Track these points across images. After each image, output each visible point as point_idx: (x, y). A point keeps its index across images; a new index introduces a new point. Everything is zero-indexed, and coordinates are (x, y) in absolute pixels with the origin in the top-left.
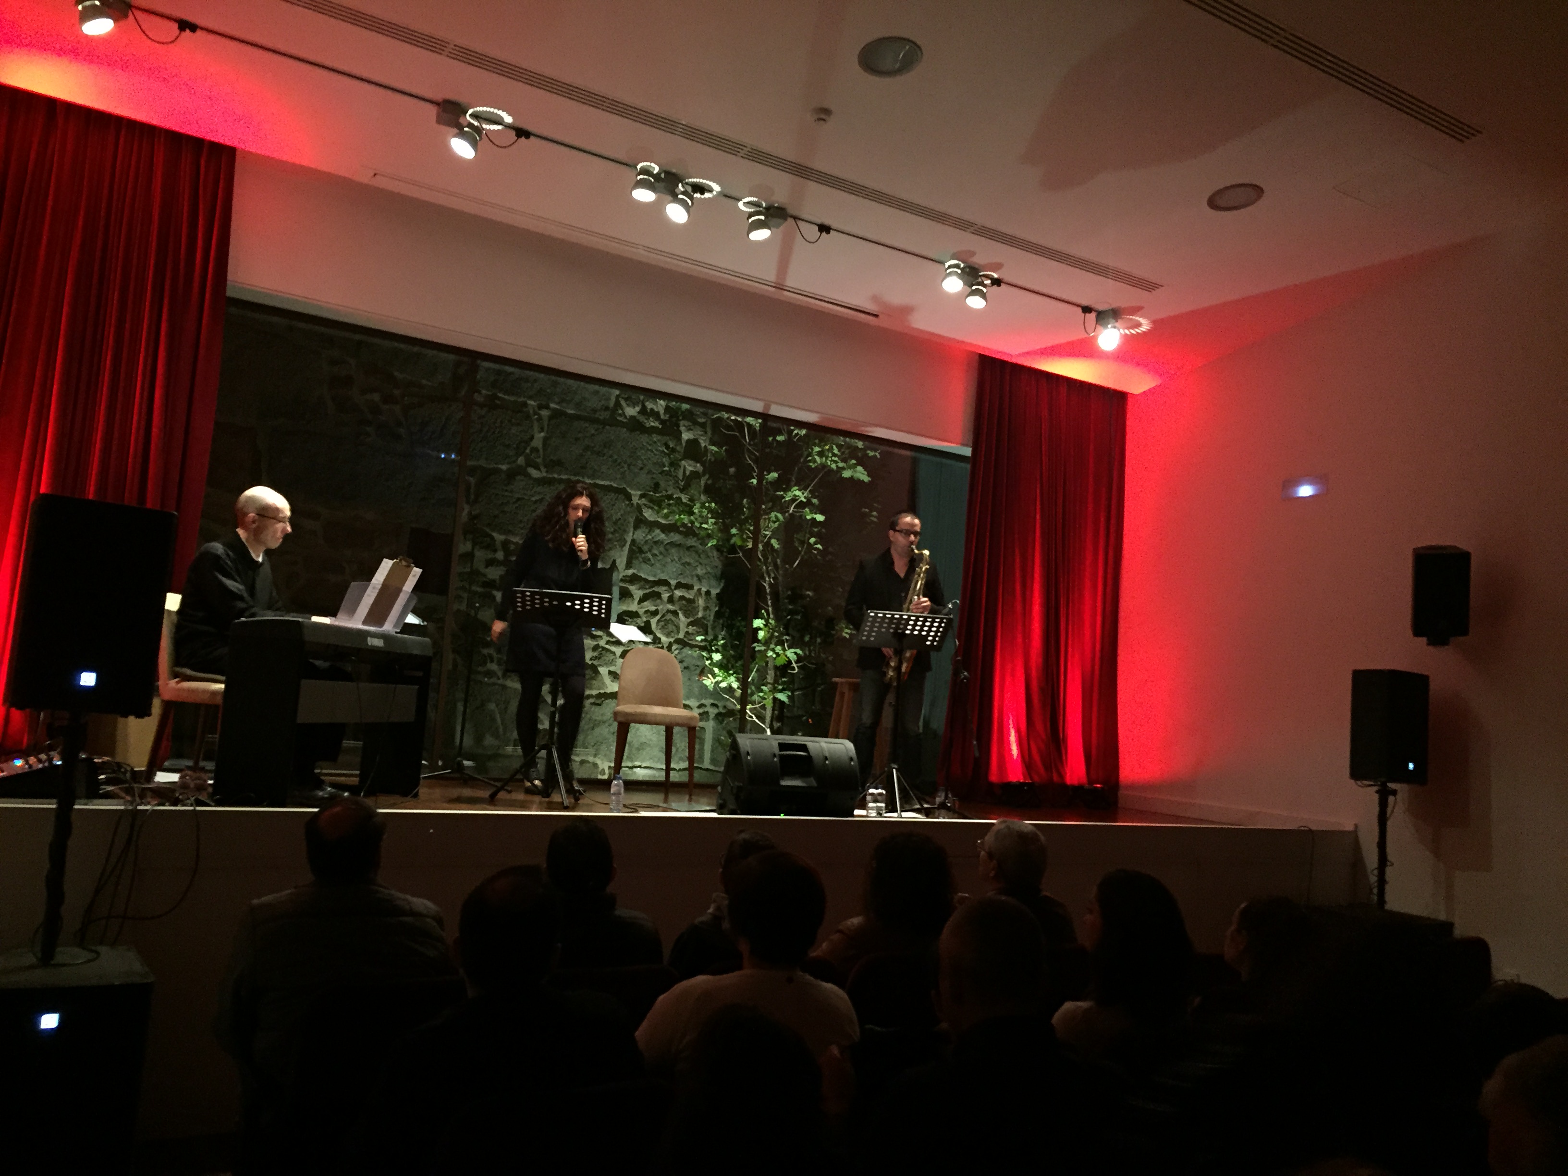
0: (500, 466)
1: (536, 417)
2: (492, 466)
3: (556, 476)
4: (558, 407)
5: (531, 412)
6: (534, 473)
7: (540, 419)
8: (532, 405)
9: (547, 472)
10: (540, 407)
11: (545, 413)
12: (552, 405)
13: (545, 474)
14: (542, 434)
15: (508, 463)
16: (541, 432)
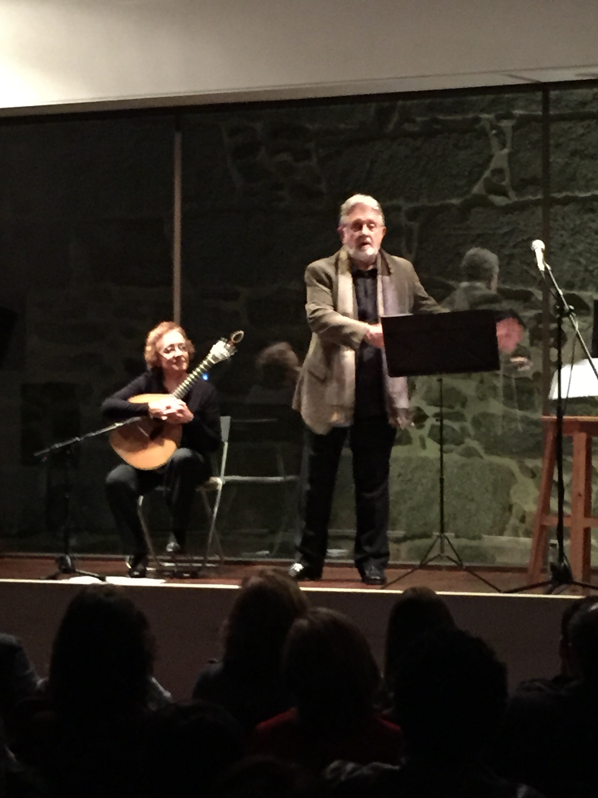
0: (448, 201)
1: (494, 132)
2: (437, 204)
3: (531, 197)
4: (526, 113)
5: (488, 127)
6: (499, 200)
7: (501, 133)
8: (487, 119)
9: (516, 196)
10: (500, 118)
11: (506, 124)
12: (518, 112)
13: (515, 199)
14: (506, 151)
15: (459, 196)
16: (502, 149)
